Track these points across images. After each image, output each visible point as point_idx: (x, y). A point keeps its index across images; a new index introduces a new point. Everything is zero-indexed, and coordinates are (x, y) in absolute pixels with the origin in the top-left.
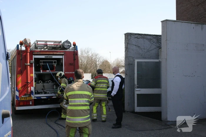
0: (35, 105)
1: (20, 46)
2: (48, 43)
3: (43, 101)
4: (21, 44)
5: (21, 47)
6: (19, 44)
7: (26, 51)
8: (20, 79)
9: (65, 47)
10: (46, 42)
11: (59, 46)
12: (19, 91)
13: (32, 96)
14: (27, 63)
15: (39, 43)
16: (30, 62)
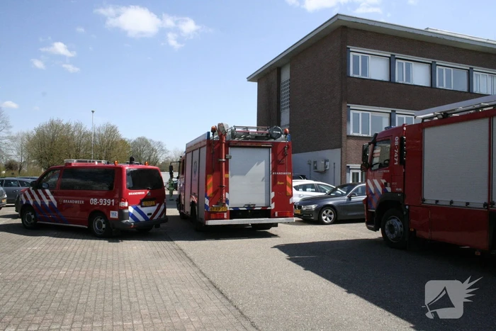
0: (231, 218)
1: (211, 133)
2: (250, 130)
3: (240, 214)
4: (214, 130)
5: (213, 135)
6: (210, 131)
7: (220, 142)
8: (210, 181)
9: (274, 136)
10: (247, 128)
11: (264, 135)
12: (208, 198)
13: (227, 205)
14: (222, 158)
15: (237, 130)
16: (225, 156)
